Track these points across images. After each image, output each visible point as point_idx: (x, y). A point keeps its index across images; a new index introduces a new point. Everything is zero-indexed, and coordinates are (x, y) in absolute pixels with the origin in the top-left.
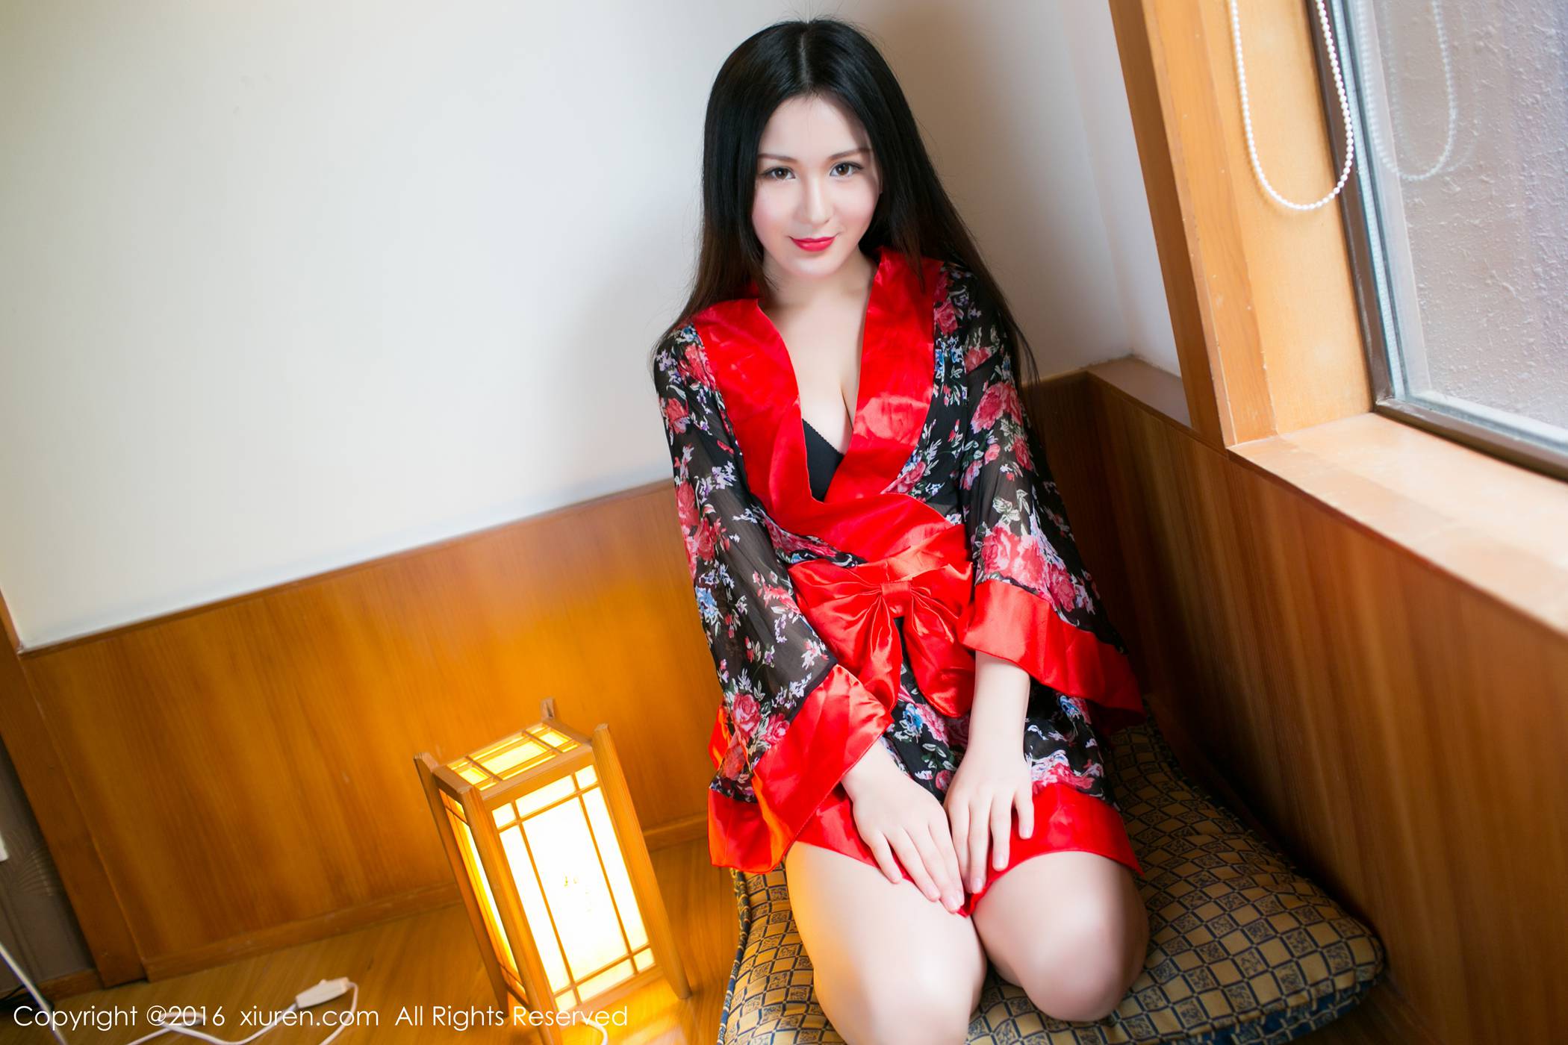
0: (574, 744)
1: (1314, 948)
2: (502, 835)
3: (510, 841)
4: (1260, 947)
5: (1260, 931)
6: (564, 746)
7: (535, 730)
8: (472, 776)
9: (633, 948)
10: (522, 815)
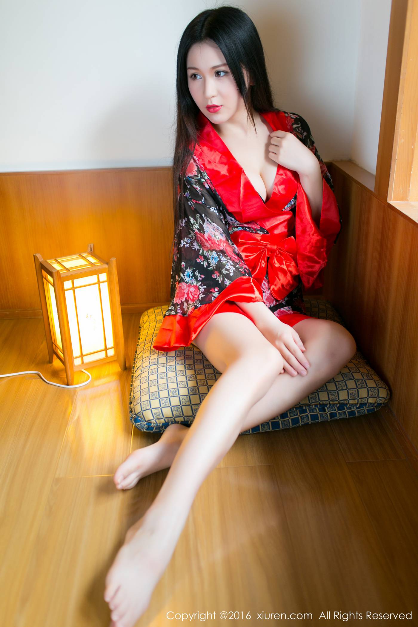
0: (100, 263)
1: (366, 387)
2: (66, 292)
3: (69, 295)
4: (346, 381)
5: (348, 376)
6: (97, 263)
7: (85, 255)
8: (57, 267)
9: (108, 347)
10: (75, 286)
